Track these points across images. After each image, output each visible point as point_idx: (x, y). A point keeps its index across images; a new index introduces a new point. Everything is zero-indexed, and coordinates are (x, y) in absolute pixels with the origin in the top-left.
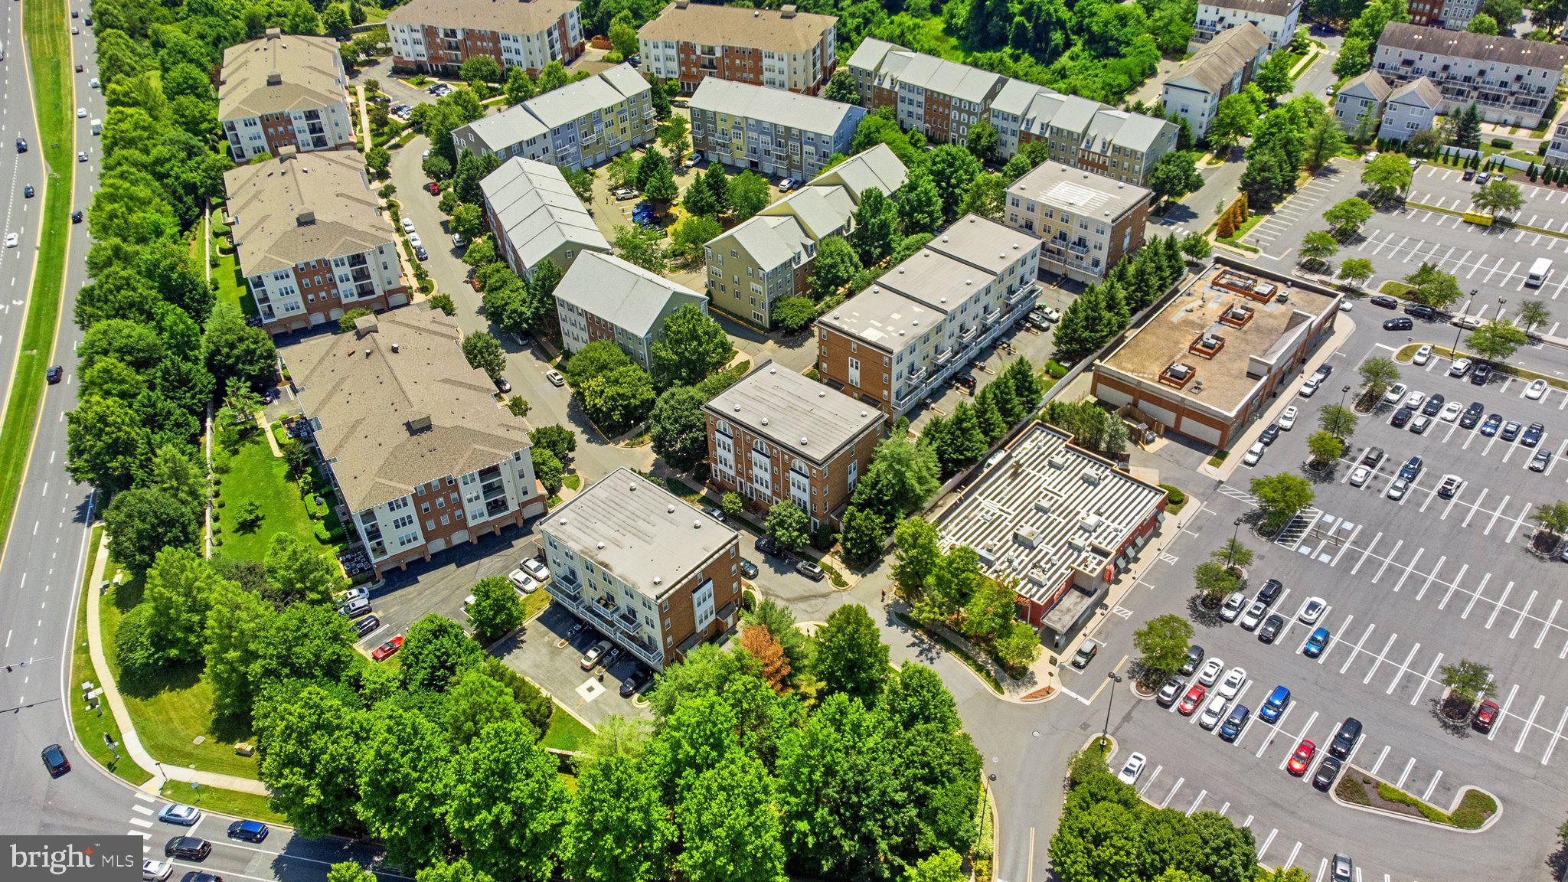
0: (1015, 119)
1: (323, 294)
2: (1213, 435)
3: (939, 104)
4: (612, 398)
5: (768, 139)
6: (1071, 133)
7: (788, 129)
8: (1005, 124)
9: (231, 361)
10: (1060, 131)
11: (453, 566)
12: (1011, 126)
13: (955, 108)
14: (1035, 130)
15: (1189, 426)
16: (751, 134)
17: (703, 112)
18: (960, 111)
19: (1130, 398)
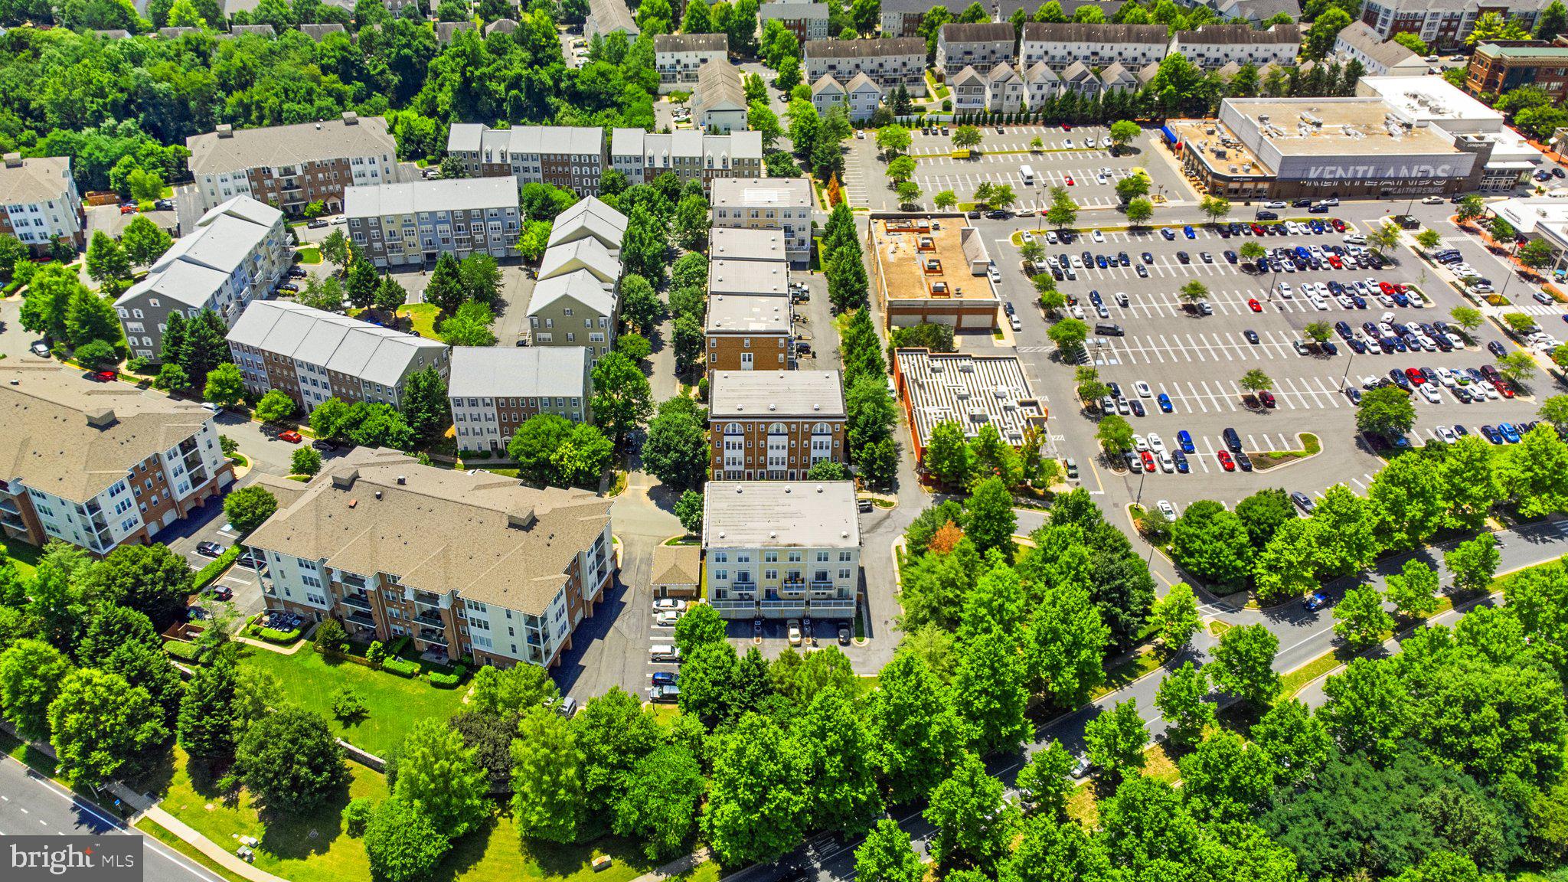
0: (638, 159)
1: (154, 498)
2: (985, 320)
3: (557, 164)
4: (589, 457)
5: (447, 227)
6: (692, 159)
7: (467, 212)
8: (628, 166)
9: (159, 587)
10: (682, 160)
11: (596, 642)
12: (635, 166)
13: (575, 164)
14: (659, 164)
15: (968, 321)
16: (423, 227)
17: (364, 220)
18: (580, 165)
19: (919, 317)
